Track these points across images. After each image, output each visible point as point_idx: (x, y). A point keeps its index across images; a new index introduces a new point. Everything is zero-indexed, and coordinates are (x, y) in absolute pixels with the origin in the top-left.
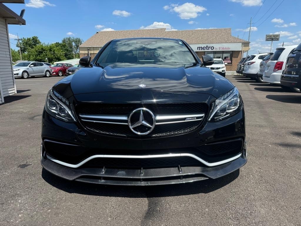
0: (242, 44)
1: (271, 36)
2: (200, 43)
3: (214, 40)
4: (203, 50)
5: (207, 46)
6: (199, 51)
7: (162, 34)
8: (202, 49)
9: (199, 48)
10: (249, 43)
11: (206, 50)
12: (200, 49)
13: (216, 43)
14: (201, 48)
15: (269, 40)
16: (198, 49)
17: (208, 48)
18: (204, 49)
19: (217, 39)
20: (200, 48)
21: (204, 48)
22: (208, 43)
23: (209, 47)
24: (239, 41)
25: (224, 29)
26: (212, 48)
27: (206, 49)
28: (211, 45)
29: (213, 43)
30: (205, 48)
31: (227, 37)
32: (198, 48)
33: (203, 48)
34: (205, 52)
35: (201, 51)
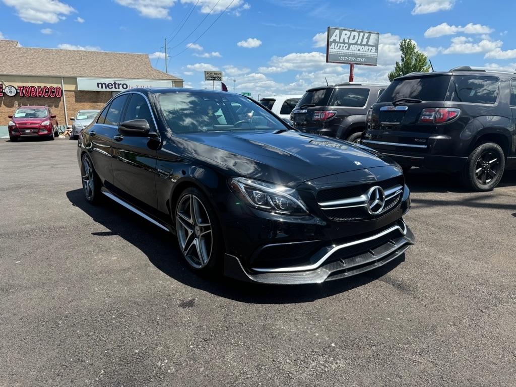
0: (172, 82)
1: (211, 74)
2: (100, 76)
3: (125, 72)
4: (108, 90)
5: (115, 82)
6: (100, 89)
7: (13, 52)
8: (106, 88)
9: (100, 85)
10: (182, 82)
11: (114, 90)
12: (102, 88)
13: (131, 78)
14: (104, 85)
15: (209, 80)
16: (98, 87)
17: (117, 86)
18: (110, 87)
19: (130, 71)
20: (102, 84)
21: (110, 85)
22: (115, 78)
23: (119, 85)
24: (167, 78)
25: (138, 55)
26: (125, 86)
27: (114, 87)
28: (122, 81)
29: (125, 78)
30: (112, 85)
31: (145, 69)
32: (98, 84)
33: (107, 86)
34: (112, 92)
35: (104, 89)
